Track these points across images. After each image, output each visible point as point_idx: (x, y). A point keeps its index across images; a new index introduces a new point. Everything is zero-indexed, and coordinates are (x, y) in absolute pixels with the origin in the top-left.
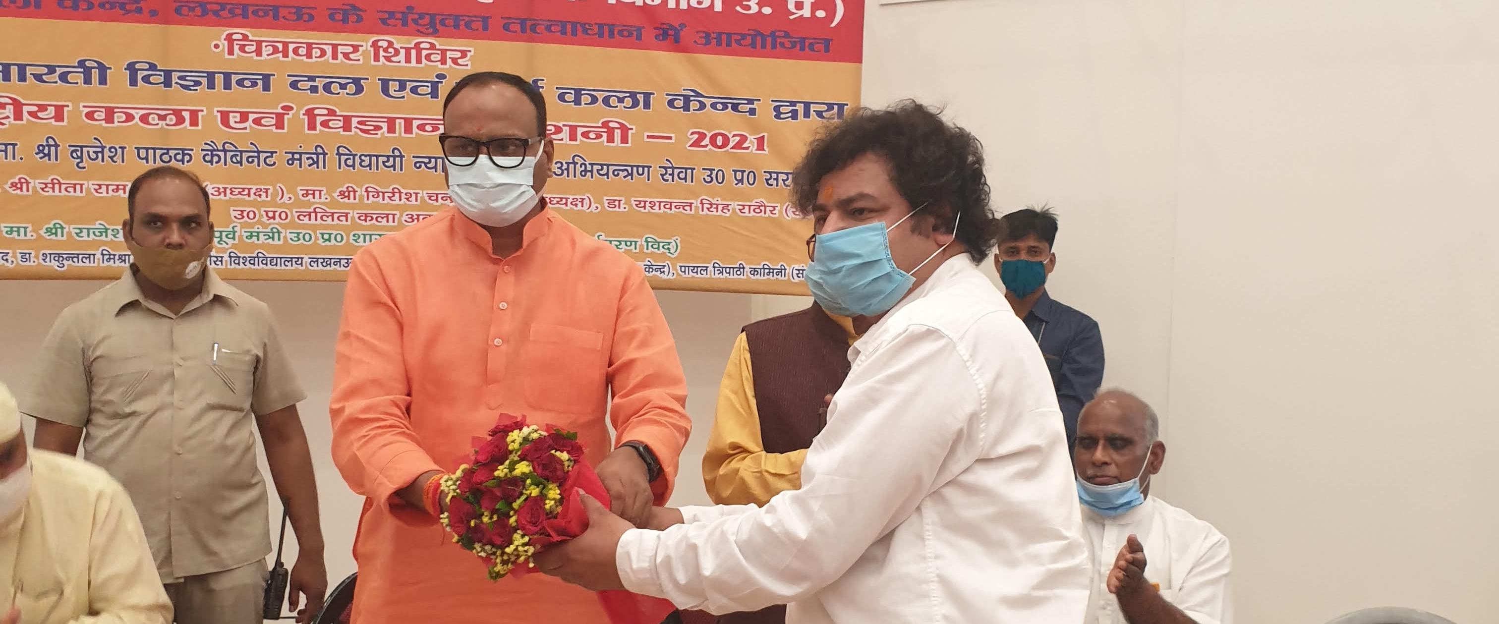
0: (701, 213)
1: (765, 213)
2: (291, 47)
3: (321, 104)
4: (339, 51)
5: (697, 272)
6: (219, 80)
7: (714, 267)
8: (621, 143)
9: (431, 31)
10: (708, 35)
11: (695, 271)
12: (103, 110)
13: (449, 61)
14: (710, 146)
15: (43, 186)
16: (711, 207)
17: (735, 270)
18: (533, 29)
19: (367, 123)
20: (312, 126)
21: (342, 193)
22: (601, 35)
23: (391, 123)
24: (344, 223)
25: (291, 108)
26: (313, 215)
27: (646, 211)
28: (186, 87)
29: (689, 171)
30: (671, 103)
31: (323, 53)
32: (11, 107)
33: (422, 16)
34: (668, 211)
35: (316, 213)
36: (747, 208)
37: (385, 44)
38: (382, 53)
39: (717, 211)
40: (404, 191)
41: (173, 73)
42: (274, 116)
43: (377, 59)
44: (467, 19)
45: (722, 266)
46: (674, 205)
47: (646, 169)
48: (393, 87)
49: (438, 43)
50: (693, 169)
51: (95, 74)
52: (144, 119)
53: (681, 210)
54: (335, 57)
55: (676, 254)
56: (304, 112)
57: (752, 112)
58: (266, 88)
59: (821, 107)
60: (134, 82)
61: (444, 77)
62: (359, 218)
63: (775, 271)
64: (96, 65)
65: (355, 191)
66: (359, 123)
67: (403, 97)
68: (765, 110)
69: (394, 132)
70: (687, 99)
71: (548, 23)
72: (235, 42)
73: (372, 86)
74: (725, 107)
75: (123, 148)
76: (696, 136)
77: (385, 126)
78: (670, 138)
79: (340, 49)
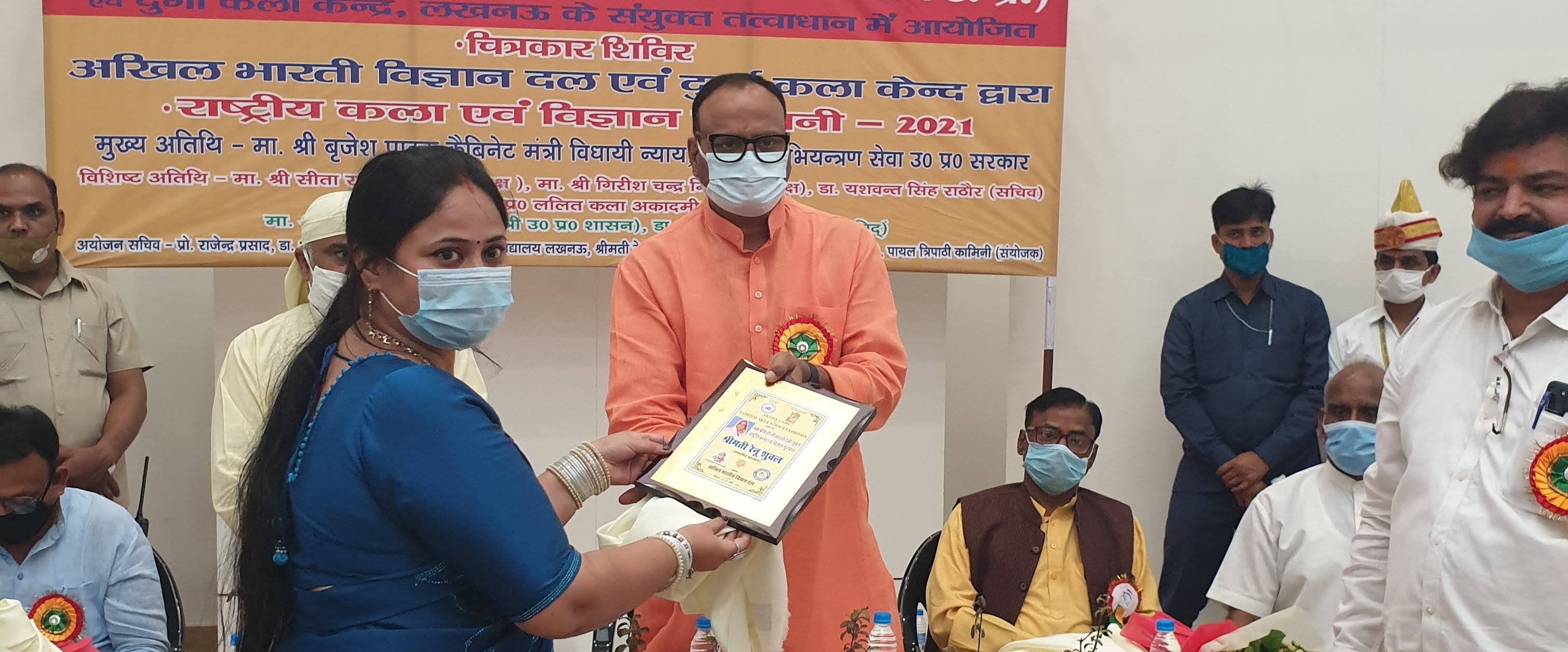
0: (908, 195)
1: (971, 194)
2: (528, 44)
3: (556, 97)
4: (573, 47)
5: (904, 253)
6: (462, 76)
7: (921, 248)
8: (834, 130)
9: (658, 27)
10: (917, 23)
11: (903, 252)
12: (356, 106)
13: (674, 56)
14: (918, 131)
15: (301, 178)
16: (919, 190)
17: (941, 250)
18: (752, 22)
19: (599, 116)
20: (548, 120)
21: (575, 183)
22: (815, 27)
23: (621, 115)
24: (577, 211)
25: (528, 103)
26: (549, 204)
27: (857, 195)
28: (432, 84)
29: (898, 156)
30: (881, 91)
31: (558, 50)
32: (272, 104)
33: (649, 13)
34: (877, 194)
35: (552, 202)
36: (953, 190)
37: (615, 41)
38: (612, 49)
39: (924, 194)
40: (633, 181)
41: (420, 71)
42: (513, 110)
43: (607, 55)
44: (691, 15)
45: (929, 247)
46: (882, 189)
47: (857, 155)
48: (623, 81)
49: (664, 38)
50: (901, 154)
51: (348, 71)
52: (393, 114)
53: (890, 193)
54: (568, 53)
55: (885, 236)
56: (540, 106)
57: (959, 97)
58: (506, 83)
59: (1025, 91)
60: (383, 80)
61: (670, 71)
62: (591, 206)
63: (980, 251)
64: (349, 64)
65: (587, 181)
66: (591, 116)
67: (632, 91)
68: (971, 94)
69: (624, 125)
70: (896, 86)
71: (766, 17)
72: (477, 41)
73: (603, 81)
74: (933, 92)
75: (374, 142)
76: (905, 122)
77: (614, 118)
78: (880, 124)
79: (573, 46)
